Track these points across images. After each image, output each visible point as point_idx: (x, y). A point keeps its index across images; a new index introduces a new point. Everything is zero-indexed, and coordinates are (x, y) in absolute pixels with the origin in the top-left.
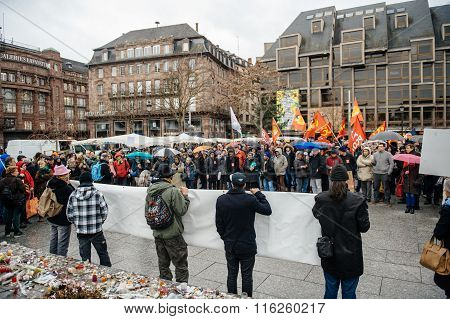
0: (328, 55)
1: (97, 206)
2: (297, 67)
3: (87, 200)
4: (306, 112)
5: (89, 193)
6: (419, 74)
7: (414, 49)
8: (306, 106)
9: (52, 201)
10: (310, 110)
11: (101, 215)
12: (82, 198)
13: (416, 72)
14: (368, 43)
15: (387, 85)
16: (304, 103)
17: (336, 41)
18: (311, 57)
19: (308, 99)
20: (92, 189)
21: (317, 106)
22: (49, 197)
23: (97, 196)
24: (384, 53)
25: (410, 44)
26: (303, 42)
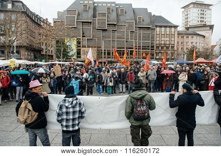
0: (91, 23)
1: (80, 111)
2: (76, 26)
3: (73, 107)
4: (80, 50)
5: (75, 102)
6: (128, 36)
7: (127, 25)
8: (80, 46)
9: (29, 110)
10: (82, 49)
11: (81, 117)
12: (70, 106)
13: (127, 35)
14: (109, 20)
15: (116, 40)
16: (79, 45)
17: (94, 16)
18: (83, 22)
19: (81, 43)
20: (77, 99)
21: (85, 47)
22: (26, 107)
23: (80, 104)
24: (115, 25)
25: (125, 23)
26: (79, 14)
